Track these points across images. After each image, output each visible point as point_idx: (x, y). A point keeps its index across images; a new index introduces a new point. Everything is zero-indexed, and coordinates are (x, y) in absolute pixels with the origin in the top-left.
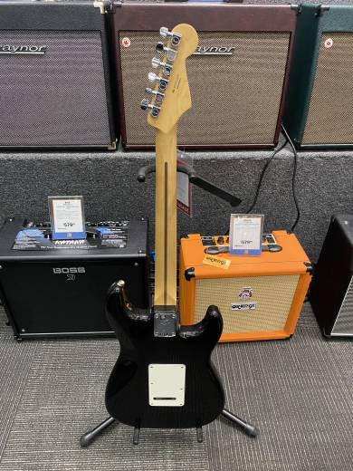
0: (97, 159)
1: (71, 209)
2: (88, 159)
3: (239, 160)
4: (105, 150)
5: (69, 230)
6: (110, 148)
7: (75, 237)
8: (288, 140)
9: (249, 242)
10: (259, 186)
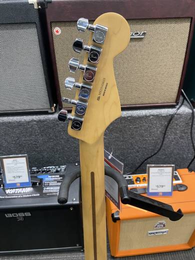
0: (40, 121)
1: (19, 165)
2: (33, 121)
3: (149, 116)
4: (46, 113)
5: (18, 181)
6: (50, 111)
7: (23, 185)
8: (185, 98)
9: (162, 186)
10: (165, 134)
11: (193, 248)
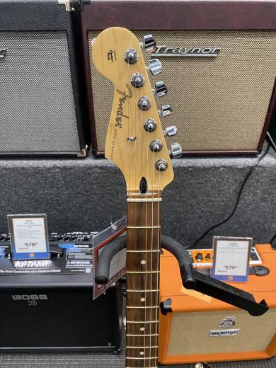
0: (65, 168)
1: (34, 228)
2: (55, 167)
3: (219, 168)
4: (74, 157)
5: (31, 250)
6: (79, 155)
7: (38, 257)
8: (270, 144)
9: (234, 268)
10: (240, 193)
11: (273, 357)
